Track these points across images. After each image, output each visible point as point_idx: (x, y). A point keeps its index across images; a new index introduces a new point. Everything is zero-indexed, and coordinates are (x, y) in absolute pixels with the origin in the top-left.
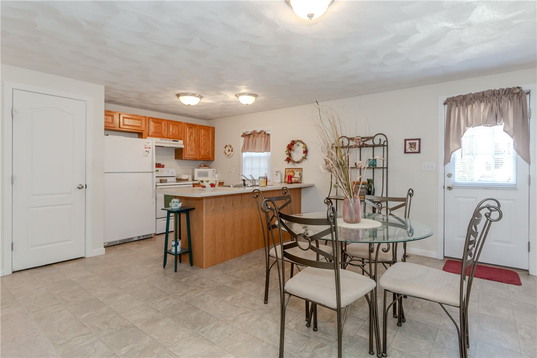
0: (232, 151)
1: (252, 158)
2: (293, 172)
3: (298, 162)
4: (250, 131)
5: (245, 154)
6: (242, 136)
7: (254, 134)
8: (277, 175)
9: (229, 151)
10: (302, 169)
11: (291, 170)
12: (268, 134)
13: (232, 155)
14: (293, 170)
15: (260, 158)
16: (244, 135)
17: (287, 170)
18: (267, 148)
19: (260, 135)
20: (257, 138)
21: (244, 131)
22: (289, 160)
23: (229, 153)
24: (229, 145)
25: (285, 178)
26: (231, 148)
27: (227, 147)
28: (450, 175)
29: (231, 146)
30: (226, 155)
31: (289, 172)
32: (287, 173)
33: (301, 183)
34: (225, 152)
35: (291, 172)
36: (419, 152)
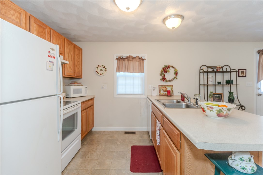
0: (105, 71)
1: (126, 77)
2: (166, 88)
3: (170, 81)
4: (125, 55)
5: (118, 74)
6: (117, 59)
7: (130, 58)
8: (154, 90)
9: (101, 70)
10: (172, 85)
11: (163, 86)
12: (144, 60)
13: (105, 74)
14: (165, 86)
15: (134, 77)
16: (120, 59)
17: (160, 86)
18: (141, 70)
19: (134, 60)
20: (132, 62)
21: (119, 55)
22: (164, 79)
23: (101, 72)
24: (102, 66)
25: (159, 92)
26: (105, 68)
27: (100, 67)
28: (259, 89)
29: (104, 66)
30: (98, 74)
31: (162, 88)
32: (160, 89)
33: (173, 95)
34: (96, 71)
35: (164, 87)
36: (246, 76)
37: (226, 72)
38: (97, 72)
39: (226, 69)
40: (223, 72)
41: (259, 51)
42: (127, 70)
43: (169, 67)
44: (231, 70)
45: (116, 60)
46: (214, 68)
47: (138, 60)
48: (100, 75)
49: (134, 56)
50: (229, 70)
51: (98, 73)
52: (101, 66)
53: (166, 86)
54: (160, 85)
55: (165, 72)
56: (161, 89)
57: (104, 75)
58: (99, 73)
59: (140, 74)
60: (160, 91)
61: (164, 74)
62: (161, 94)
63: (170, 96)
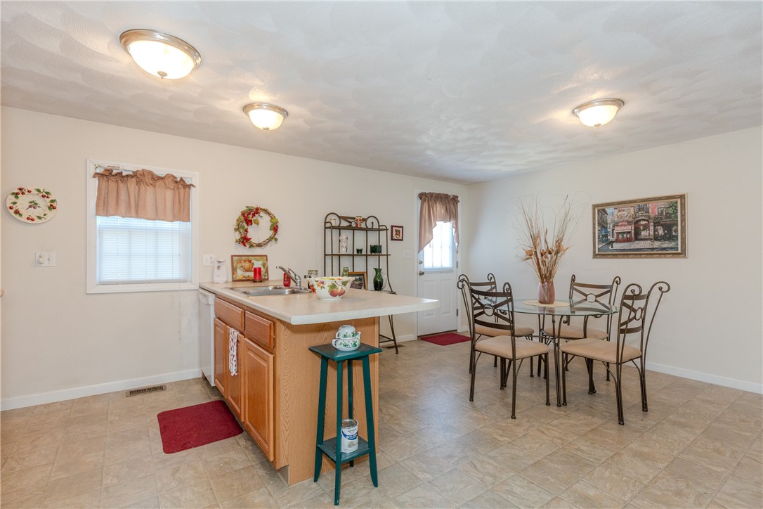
0: (52, 207)
1: (130, 231)
2: (250, 261)
3: (259, 245)
4: (128, 167)
5: (101, 221)
6: (100, 176)
7: (140, 177)
8: (219, 267)
9: (33, 205)
10: (266, 256)
11: (244, 258)
12: (190, 186)
13: (48, 217)
14: (248, 259)
15: (157, 232)
16: (107, 175)
17: (234, 258)
18: (181, 212)
19: (159, 183)
20: (150, 189)
21: (107, 163)
22: (245, 240)
23: (33, 213)
24: (39, 191)
25: (233, 274)
26: (48, 200)
27: (26, 193)
28: (421, 262)
29: (48, 193)
30: (17, 216)
31: (241, 262)
32: (235, 264)
33: (268, 279)
34: (11, 208)
35: (245, 261)
36: (402, 240)
37: (372, 229)
38: (12, 212)
39: (372, 223)
40: (367, 230)
41: (420, 194)
42: (136, 210)
43: (256, 211)
44: (379, 226)
45: (94, 177)
46: (351, 221)
47: (172, 185)
48: (30, 221)
49: (160, 171)
50: (376, 226)
51: (17, 212)
52: (34, 192)
53: (251, 258)
54: (235, 256)
55: (249, 222)
56: (239, 266)
57: (43, 220)
58: (21, 215)
59: (177, 225)
60: (234, 270)
61: (246, 227)
62: (237, 278)
63: (261, 281)
